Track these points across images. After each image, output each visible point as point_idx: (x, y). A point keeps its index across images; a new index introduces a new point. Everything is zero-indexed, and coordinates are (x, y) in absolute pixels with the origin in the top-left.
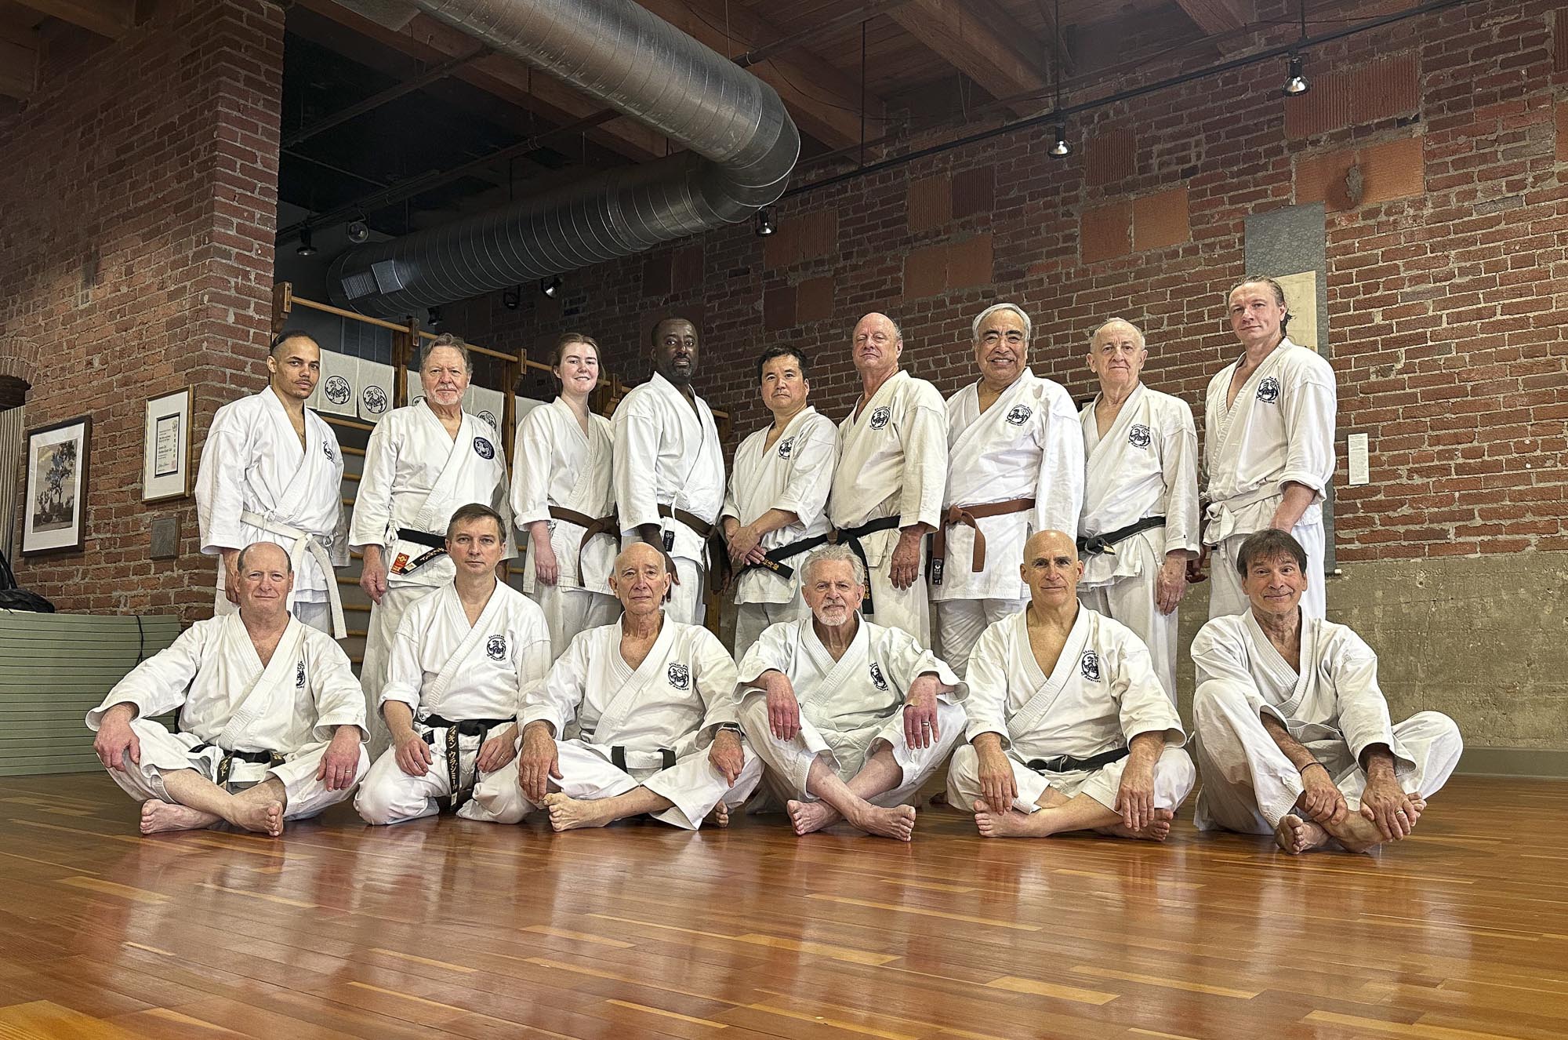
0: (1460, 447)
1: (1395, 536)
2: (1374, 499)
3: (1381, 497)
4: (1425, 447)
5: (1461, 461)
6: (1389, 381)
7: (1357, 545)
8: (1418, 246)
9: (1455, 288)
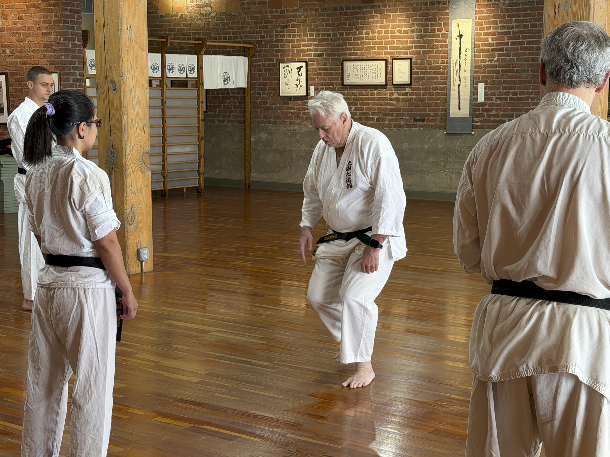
0: (511, 91)
1: (490, 121)
2: (485, 107)
3: (487, 107)
4: (501, 90)
5: (511, 96)
6: (492, 65)
7: (479, 124)
8: (503, 15)
9: (514, 33)
